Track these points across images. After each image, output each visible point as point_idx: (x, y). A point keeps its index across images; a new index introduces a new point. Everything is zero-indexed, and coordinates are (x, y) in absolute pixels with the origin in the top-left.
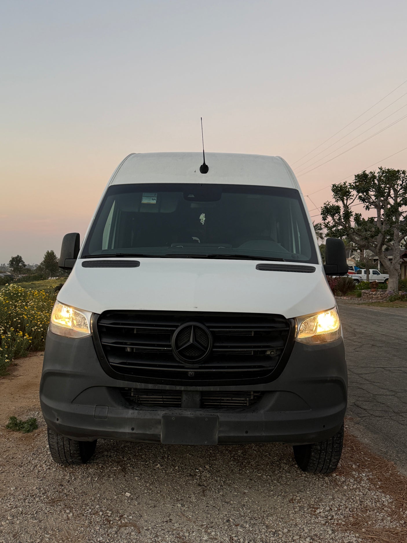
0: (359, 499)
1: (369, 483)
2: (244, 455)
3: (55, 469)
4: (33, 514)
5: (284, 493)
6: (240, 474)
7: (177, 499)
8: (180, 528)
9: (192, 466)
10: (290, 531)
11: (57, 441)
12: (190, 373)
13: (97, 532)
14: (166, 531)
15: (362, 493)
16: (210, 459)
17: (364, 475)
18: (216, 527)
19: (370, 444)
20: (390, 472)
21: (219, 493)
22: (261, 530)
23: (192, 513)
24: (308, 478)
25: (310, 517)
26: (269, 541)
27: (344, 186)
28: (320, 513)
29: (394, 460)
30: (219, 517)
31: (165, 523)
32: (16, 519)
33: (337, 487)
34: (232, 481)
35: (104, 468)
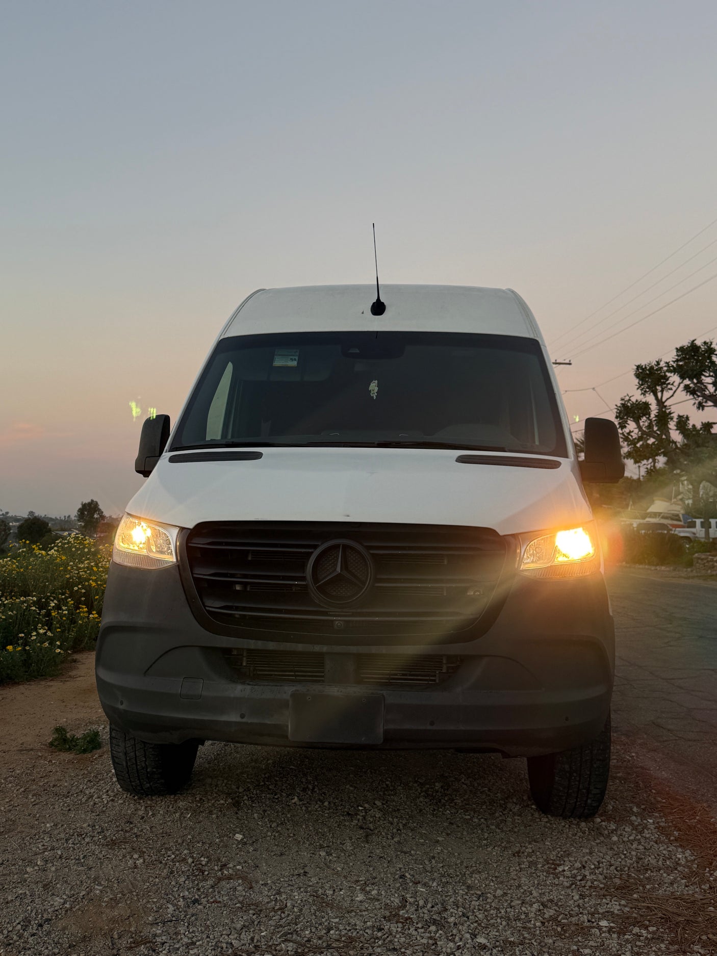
0: (637, 854)
1: (658, 833)
2: (444, 790)
3: (122, 802)
4: (79, 859)
5: (505, 843)
6: (433, 815)
7: (320, 845)
8: (320, 884)
9: (352, 802)
10: (508, 894)
11: (125, 751)
12: (336, 623)
13: (181, 885)
14: (296, 886)
15: (643, 847)
16: (384, 794)
17: (651, 821)
18: (381, 885)
19: (671, 779)
20: (697, 818)
21: (393, 839)
22: (457, 891)
23: (342, 865)
24: (551, 824)
25: (546, 876)
26: (468, 906)
27: (657, 367)
28: (564, 871)
29: (708, 801)
30: (389, 871)
31: (295, 877)
32: (51, 865)
33: (600, 838)
34: (419, 824)
35: (204, 801)
